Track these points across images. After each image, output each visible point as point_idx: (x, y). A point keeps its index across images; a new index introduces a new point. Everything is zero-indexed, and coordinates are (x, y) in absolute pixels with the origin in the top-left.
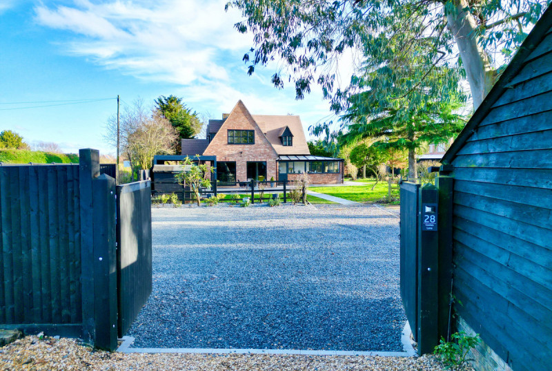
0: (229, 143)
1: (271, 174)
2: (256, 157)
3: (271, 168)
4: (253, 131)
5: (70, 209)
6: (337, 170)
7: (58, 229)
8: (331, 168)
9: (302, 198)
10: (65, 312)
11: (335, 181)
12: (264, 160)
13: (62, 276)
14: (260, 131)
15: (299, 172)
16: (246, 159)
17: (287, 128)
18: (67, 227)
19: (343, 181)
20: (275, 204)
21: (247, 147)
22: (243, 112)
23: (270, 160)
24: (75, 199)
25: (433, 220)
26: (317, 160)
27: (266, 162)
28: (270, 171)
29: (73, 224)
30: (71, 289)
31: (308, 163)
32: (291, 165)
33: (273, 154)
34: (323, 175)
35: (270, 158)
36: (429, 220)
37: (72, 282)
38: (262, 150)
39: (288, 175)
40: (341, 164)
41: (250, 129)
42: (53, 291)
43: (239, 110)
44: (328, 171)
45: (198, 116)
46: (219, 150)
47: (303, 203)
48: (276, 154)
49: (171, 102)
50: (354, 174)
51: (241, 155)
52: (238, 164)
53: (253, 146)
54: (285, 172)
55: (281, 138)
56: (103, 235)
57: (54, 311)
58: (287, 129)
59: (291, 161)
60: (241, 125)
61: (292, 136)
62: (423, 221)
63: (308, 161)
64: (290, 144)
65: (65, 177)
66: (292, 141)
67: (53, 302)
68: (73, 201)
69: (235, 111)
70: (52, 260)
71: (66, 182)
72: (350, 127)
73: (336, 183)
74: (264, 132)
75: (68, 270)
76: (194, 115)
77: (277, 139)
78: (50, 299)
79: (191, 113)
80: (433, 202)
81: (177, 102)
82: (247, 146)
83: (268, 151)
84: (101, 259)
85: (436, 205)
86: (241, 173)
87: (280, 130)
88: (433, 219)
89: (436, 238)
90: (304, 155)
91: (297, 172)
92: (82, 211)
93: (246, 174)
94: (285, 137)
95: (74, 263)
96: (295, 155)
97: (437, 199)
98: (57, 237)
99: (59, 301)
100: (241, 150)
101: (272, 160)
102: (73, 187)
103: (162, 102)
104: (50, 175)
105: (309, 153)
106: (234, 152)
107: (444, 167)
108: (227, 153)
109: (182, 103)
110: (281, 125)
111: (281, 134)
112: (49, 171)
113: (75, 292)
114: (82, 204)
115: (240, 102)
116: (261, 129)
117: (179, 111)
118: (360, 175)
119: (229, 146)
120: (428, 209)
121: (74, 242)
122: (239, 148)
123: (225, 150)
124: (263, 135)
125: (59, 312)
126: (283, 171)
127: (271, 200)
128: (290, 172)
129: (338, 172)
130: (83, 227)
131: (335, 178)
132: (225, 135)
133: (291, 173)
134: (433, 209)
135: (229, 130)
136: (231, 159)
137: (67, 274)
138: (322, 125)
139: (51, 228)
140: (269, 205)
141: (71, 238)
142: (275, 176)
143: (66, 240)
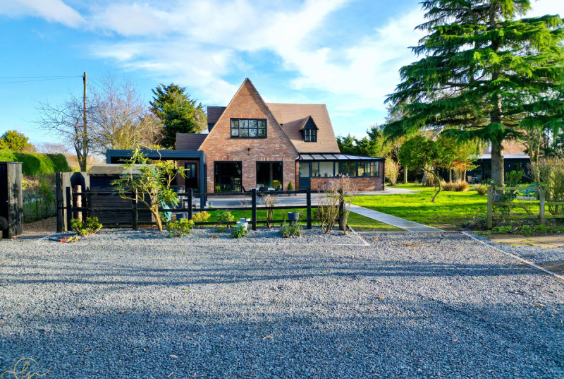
0: (233, 137)
1: (289, 178)
2: (269, 155)
3: (289, 170)
4: (265, 120)
6: (376, 173)
8: (368, 171)
9: (339, 220)
11: (374, 187)
12: (279, 160)
14: (274, 121)
15: (326, 175)
16: (255, 159)
19: (383, 187)
20: (292, 232)
21: (257, 142)
22: (251, 95)
23: (287, 160)
26: (349, 160)
27: (282, 162)
28: (287, 174)
31: (337, 164)
32: (315, 166)
33: (291, 152)
34: (357, 180)
35: (288, 156)
38: (277, 146)
39: (312, 180)
40: (381, 164)
41: (260, 117)
43: (246, 92)
44: (364, 174)
46: (219, 146)
47: (342, 229)
48: (296, 151)
49: (172, 91)
50: (394, 178)
51: (249, 153)
52: (244, 165)
53: (264, 141)
54: (308, 176)
55: (302, 132)
58: (311, 120)
59: (315, 161)
60: (249, 113)
61: (315, 129)
63: (338, 160)
64: (314, 140)
66: (316, 135)
69: (240, 93)
73: (375, 190)
74: (280, 122)
77: (297, 131)
79: (196, 105)
81: (179, 92)
83: (285, 147)
86: (249, 178)
87: (301, 122)
90: (332, 154)
91: (323, 175)
93: (255, 178)
94: (308, 130)
96: (321, 154)
100: (248, 145)
101: (290, 160)
103: (160, 92)
105: (339, 151)
106: (239, 149)
108: (230, 149)
109: (185, 93)
110: (303, 116)
111: (303, 127)
115: (248, 82)
116: (277, 119)
118: (400, 179)
119: (231, 141)
122: (247, 143)
123: (227, 145)
124: (279, 127)
126: (305, 174)
127: (286, 225)
128: (313, 175)
129: (376, 176)
131: (374, 183)
132: (227, 126)
133: (315, 177)
135: (232, 119)
136: (235, 159)
140: (281, 235)
142: (294, 181)
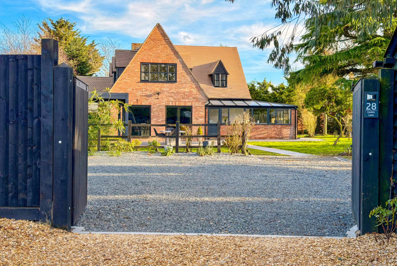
0: (142, 81)
2: (178, 100)
3: (198, 115)
4: (175, 65)
5: (29, 97)
6: (287, 121)
7: (17, 115)
9: (241, 148)
10: (21, 196)
12: (189, 104)
13: (20, 161)
14: (184, 65)
16: (164, 103)
17: (221, 64)
18: (26, 113)
19: (295, 136)
20: (206, 153)
21: (166, 87)
22: (162, 39)
23: (196, 104)
24: (35, 87)
25: (374, 108)
26: (261, 107)
27: (191, 107)
28: (197, 119)
29: (32, 110)
30: (28, 172)
31: (247, 110)
32: (225, 113)
33: (200, 97)
34: (269, 127)
35: (198, 101)
36: (370, 107)
37: (29, 166)
38: (187, 90)
39: (222, 126)
40: (293, 113)
41: (170, 62)
42: (10, 174)
44: (276, 121)
45: (97, 48)
47: (243, 152)
48: (206, 97)
49: (61, 27)
50: (312, 129)
51: (158, 97)
52: (153, 109)
53: (174, 85)
54: (217, 123)
55: (211, 76)
56: (63, 119)
57: (10, 195)
59: (225, 106)
60: (159, 57)
61: (226, 74)
62: (365, 108)
63: (248, 107)
64: (224, 85)
65: (26, 65)
66: (226, 81)
67: (10, 186)
68: (32, 89)
69: (151, 38)
70: (10, 145)
71: (26, 70)
72: (305, 59)
74: (189, 67)
75: (25, 156)
76: (92, 45)
77: (207, 77)
78: (7, 184)
79: (87, 43)
80: (375, 90)
81: (69, 28)
82: (166, 85)
83: (194, 91)
84: (60, 142)
85: (377, 93)
86: (158, 117)
87: (211, 65)
88: (374, 106)
89: (377, 124)
90: (243, 100)
92: (42, 98)
93: (164, 123)
94: (218, 75)
95: (32, 147)
96: (231, 100)
97: (378, 88)
98: (16, 123)
99: (16, 185)
100: (158, 90)
101: (200, 104)
102: (33, 75)
104: (11, 64)
105: (250, 98)
107: (387, 60)
109: (74, 29)
110: (213, 59)
111: (213, 71)
112: (10, 60)
113: (32, 176)
114: (43, 90)
115: (158, 26)
116: (187, 64)
117: (71, 39)
118: (319, 131)
119: (141, 84)
120: (370, 97)
121: (32, 128)
122: (156, 87)
123: (137, 89)
124: (189, 71)
125: (16, 196)
126: (214, 120)
127: (202, 148)
128: (223, 122)
129: (288, 124)
130: (44, 112)
132: (137, 70)
133: (225, 124)
134: (374, 97)
135: (142, 64)
136: (145, 103)
137: (25, 159)
138: (270, 37)
139: (10, 114)
140: (198, 154)
141: (29, 124)
143: (25, 126)
